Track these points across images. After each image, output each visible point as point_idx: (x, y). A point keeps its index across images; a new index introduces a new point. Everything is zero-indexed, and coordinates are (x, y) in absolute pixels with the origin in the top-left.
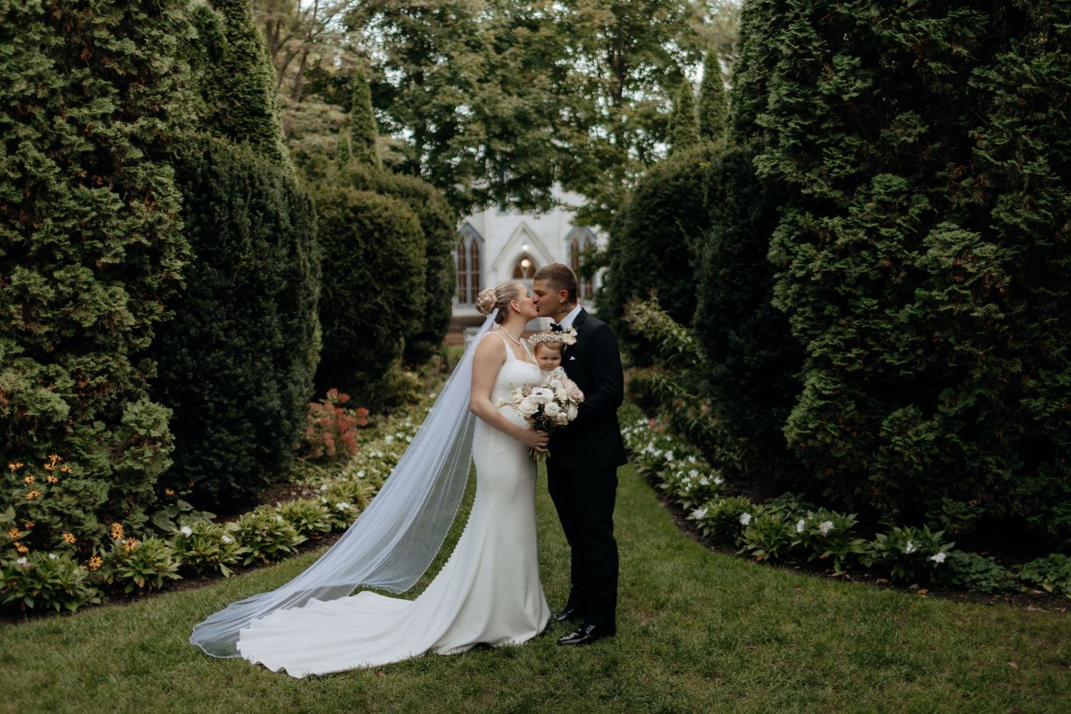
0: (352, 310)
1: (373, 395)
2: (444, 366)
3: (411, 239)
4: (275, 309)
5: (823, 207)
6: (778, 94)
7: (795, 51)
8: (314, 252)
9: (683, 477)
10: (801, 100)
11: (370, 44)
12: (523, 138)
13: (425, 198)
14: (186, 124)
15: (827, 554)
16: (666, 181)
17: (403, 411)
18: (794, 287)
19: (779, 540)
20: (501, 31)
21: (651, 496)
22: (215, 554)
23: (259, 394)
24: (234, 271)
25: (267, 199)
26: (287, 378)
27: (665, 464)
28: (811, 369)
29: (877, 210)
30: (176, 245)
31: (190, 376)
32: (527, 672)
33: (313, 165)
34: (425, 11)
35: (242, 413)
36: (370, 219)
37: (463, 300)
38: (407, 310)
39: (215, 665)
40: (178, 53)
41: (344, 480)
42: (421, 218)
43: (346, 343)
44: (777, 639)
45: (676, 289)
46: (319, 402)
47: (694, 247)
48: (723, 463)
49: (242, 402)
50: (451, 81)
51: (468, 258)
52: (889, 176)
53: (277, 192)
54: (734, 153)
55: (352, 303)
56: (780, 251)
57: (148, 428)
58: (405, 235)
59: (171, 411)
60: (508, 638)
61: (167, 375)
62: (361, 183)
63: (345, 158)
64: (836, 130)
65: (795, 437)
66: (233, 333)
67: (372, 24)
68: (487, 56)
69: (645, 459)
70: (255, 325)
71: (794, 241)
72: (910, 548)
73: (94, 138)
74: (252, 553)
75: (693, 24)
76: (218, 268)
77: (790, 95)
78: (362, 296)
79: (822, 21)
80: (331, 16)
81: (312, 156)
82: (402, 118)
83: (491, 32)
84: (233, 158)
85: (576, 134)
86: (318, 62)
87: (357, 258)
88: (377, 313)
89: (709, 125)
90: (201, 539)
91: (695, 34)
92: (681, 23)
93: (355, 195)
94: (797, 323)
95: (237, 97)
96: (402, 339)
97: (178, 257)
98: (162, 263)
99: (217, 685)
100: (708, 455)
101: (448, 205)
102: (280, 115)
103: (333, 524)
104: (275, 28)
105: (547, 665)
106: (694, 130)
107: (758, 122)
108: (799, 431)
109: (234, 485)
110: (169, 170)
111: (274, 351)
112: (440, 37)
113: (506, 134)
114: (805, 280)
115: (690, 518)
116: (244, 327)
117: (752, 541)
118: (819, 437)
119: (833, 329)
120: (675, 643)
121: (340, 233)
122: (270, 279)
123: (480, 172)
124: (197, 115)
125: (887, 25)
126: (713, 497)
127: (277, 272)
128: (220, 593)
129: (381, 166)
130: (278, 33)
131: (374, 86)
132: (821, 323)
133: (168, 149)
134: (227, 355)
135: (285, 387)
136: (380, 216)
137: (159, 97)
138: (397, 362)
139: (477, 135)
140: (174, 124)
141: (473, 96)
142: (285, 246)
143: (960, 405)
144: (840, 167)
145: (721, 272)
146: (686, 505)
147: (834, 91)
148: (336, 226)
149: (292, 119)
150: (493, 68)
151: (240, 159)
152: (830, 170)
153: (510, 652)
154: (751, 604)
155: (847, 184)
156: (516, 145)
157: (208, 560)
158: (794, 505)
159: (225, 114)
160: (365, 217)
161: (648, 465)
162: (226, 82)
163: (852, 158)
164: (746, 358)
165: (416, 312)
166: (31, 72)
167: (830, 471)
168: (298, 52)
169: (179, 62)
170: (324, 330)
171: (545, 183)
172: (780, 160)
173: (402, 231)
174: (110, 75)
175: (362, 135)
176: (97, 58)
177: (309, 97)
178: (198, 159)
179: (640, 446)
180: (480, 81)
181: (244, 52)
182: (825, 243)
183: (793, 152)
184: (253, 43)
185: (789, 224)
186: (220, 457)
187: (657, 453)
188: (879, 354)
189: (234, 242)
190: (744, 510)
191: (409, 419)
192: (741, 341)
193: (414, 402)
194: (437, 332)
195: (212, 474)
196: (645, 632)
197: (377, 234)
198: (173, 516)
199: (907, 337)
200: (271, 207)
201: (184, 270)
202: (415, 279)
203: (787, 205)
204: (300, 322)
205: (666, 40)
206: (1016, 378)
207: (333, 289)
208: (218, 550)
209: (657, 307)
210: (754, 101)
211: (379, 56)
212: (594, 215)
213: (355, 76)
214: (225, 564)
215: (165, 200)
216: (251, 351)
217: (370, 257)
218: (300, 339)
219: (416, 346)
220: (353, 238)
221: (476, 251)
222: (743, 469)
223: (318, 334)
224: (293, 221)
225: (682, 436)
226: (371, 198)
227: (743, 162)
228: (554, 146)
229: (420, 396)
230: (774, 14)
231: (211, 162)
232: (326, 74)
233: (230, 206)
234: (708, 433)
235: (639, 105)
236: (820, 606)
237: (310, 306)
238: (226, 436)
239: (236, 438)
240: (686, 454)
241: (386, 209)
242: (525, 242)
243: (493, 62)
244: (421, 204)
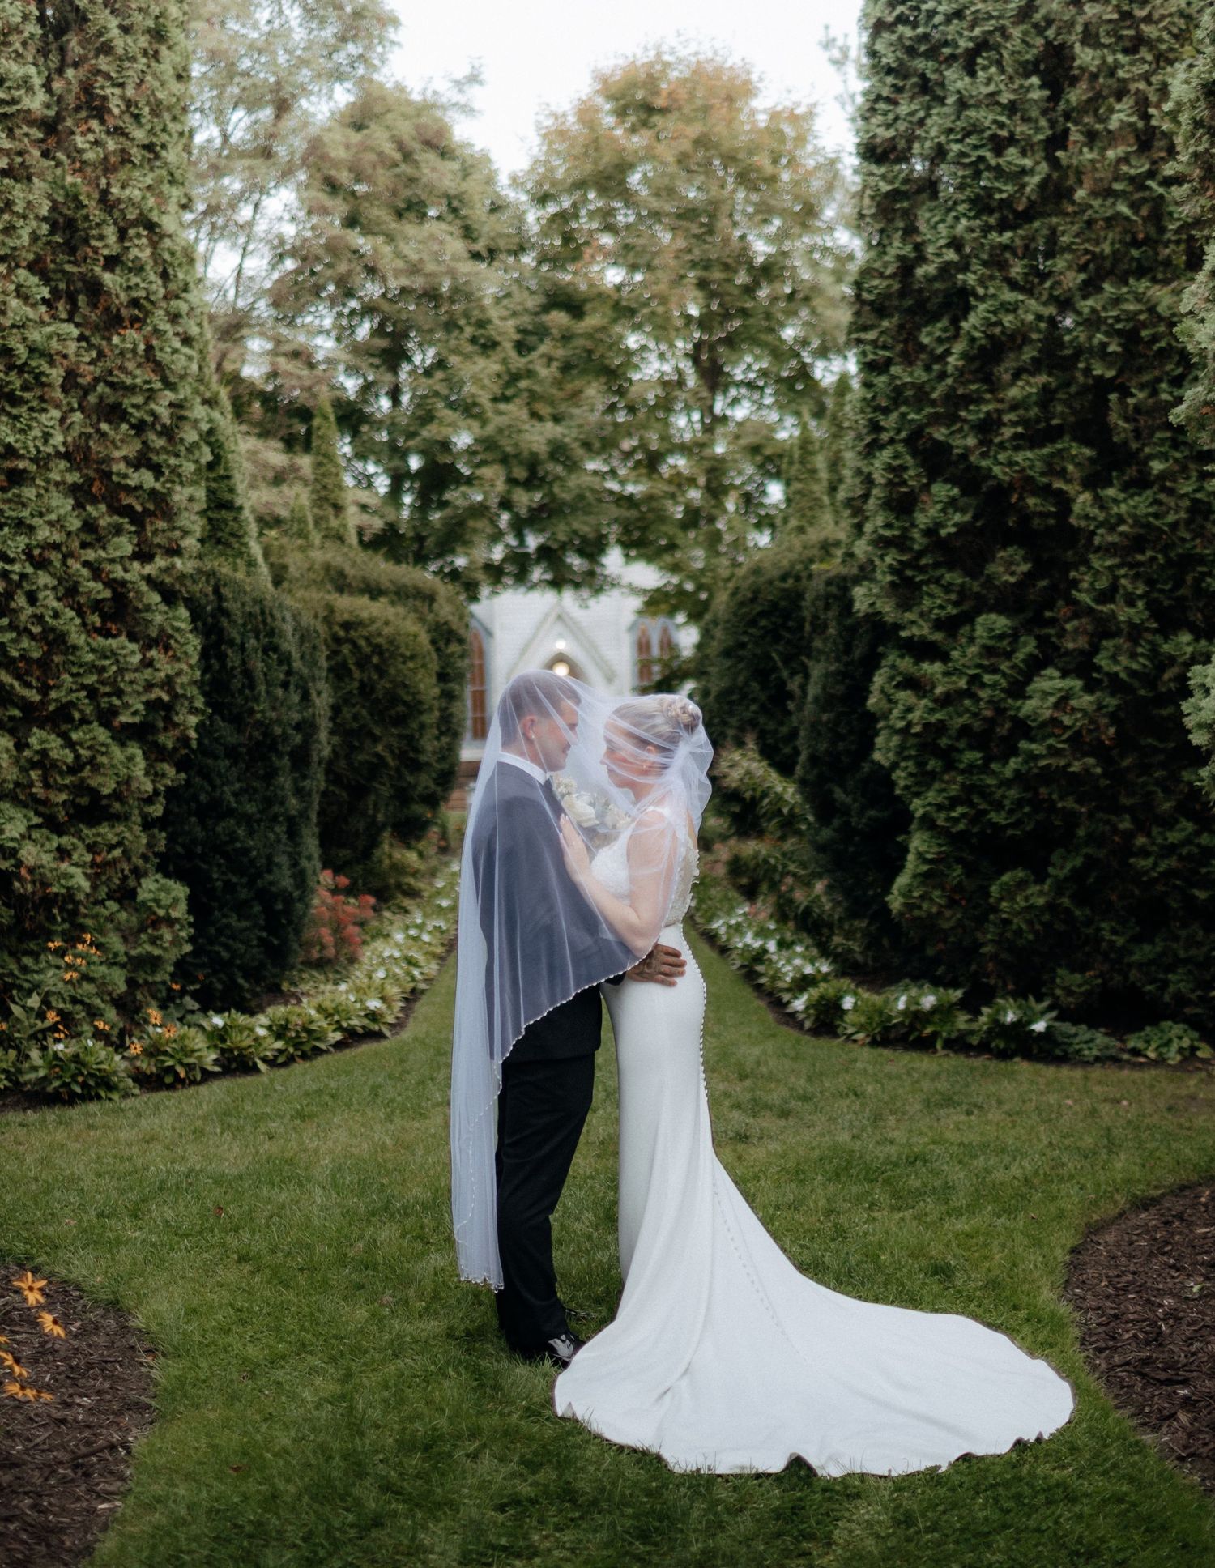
0: (342, 764)
1: (362, 880)
2: (443, 844)
3: (420, 662)
4: (288, 769)
5: (923, 650)
7: (889, 479)
9: (784, 966)
10: (897, 533)
13: (430, 599)
15: (929, 1030)
16: (771, 582)
18: (895, 739)
19: (880, 1020)
20: (526, 320)
21: (748, 993)
22: (249, 1047)
23: (270, 871)
24: (247, 726)
25: (279, 637)
27: (766, 956)
28: (915, 830)
29: (980, 655)
30: (189, 698)
31: (199, 850)
35: (251, 895)
36: (367, 639)
38: (414, 761)
42: (428, 630)
43: (335, 808)
45: (783, 731)
47: (794, 686)
49: (252, 881)
52: (993, 616)
53: (288, 628)
55: (342, 753)
56: (880, 699)
57: (167, 908)
58: (413, 657)
59: (187, 889)
61: (173, 849)
62: (340, 580)
63: (303, 535)
64: (936, 565)
65: (900, 907)
66: (244, 797)
68: (504, 361)
69: (742, 953)
70: (267, 789)
71: (894, 687)
72: (1010, 1017)
73: (111, 583)
74: (286, 1049)
76: (231, 722)
77: (888, 526)
78: (356, 743)
79: (919, 445)
83: (511, 322)
85: (645, 472)
87: (350, 692)
88: (376, 767)
90: (234, 1031)
93: (341, 604)
94: (900, 777)
97: (191, 712)
98: (176, 719)
100: (819, 943)
108: (903, 900)
110: (184, 612)
111: (287, 819)
113: (534, 480)
114: (905, 731)
115: (788, 1010)
116: (255, 791)
117: (853, 1024)
118: (925, 906)
119: (937, 786)
122: (284, 732)
123: (492, 536)
125: (984, 455)
126: (815, 983)
127: (290, 725)
132: (925, 779)
134: (238, 824)
136: (379, 634)
141: (481, 422)
142: (297, 691)
143: (1069, 866)
144: (941, 607)
145: (825, 717)
146: (785, 997)
147: (931, 525)
150: (514, 377)
152: (930, 610)
155: (949, 626)
156: (549, 495)
157: (244, 1053)
160: (361, 636)
161: (745, 959)
163: (953, 597)
164: (853, 819)
165: (426, 763)
166: (53, 517)
167: (941, 946)
172: (877, 597)
173: (407, 653)
174: (127, 512)
175: (326, 499)
176: (113, 494)
178: (207, 594)
179: (736, 938)
180: (495, 400)
182: (924, 690)
183: (890, 589)
185: (890, 667)
186: (226, 947)
187: (757, 944)
188: (985, 812)
189: (247, 692)
190: (847, 993)
192: (848, 800)
193: (413, 893)
194: (440, 792)
197: (375, 660)
198: (199, 1007)
199: (1013, 793)
200: (285, 646)
201: (198, 727)
202: (425, 719)
203: (887, 646)
206: (1129, 836)
208: (252, 1043)
209: (755, 756)
212: (675, 601)
214: (260, 1058)
215: (184, 649)
216: (262, 820)
217: (366, 689)
220: (344, 664)
221: (479, 653)
224: (304, 661)
225: (788, 921)
226: (364, 606)
228: (609, 492)
229: (419, 885)
231: (220, 598)
233: (242, 648)
234: (819, 917)
235: (740, 429)
238: (233, 921)
239: (245, 924)
240: (793, 943)
241: (387, 623)
242: (561, 636)
243: (513, 369)
244: (425, 609)
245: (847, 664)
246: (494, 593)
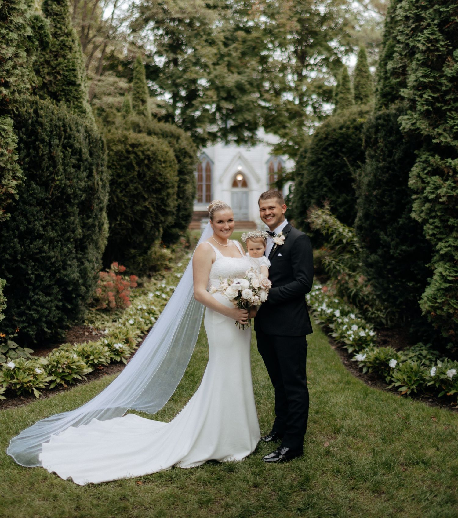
0: (129, 211)
1: (141, 264)
2: (187, 244)
3: (168, 164)
4: (77, 212)
5: (448, 152)
6: (416, 76)
7: (428, 47)
8: (105, 174)
9: (347, 330)
10: (432, 80)
11: (145, 40)
12: (240, 100)
13: (178, 138)
14: (22, 90)
15: (452, 392)
16: (334, 130)
17: (161, 275)
18: (427, 205)
19: (417, 380)
20: (228, 34)
22: (30, 381)
23: (65, 269)
24: (51, 188)
25: (74, 140)
26: (84, 258)
27: (334, 319)
28: (439, 261)
30: (12, 170)
31: (19, 257)
32: (244, 485)
33: (107, 116)
34: (180, 21)
35: (53, 282)
36: (142, 152)
37: (200, 200)
38: (164, 210)
39: (23, 472)
40: (18, 45)
41: (120, 326)
42: (175, 151)
43: (125, 231)
44: (423, 462)
45: (340, 200)
46: (106, 271)
47: (355, 176)
48: (373, 319)
49: (53, 274)
50: (195, 64)
51: (204, 174)
53: (81, 136)
54: (384, 114)
55: (129, 206)
56: (417, 181)
58: (165, 162)
59: (5, 281)
60: (231, 456)
61: (4, 256)
62: (137, 128)
63: (127, 112)
65: (428, 308)
66: (49, 228)
67: (147, 28)
68: (219, 49)
69: (321, 315)
70: (64, 223)
71: (427, 174)
74: (56, 380)
75: (348, 30)
76: (41, 185)
77: (425, 76)
78: (136, 201)
79: (445, 28)
80: (121, 23)
81: (107, 110)
82: (164, 87)
83: (222, 34)
84: (53, 113)
85: (274, 98)
86: (112, 52)
87: (133, 177)
88: (145, 213)
89: (360, 94)
90: (21, 371)
91: (350, 36)
92: (341, 29)
93: (133, 136)
94: (429, 230)
95: (58, 73)
96: (161, 230)
97: (13, 178)
98: (3, 182)
99: (23, 489)
100: (363, 313)
101: (192, 143)
102: (86, 85)
103: (111, 358)
104: (86, 31)
105: (259, 480)
106: (351, 97)
107: (402, 94)
108: (431, 304)
109: (46, 330)
110: (10, 120)
111: (76, 240)
112: (190, 37)
113: (230, 98)
114: (435, 201)
115: (353, 360)
116: (57, 224)
117: (398, 380)
118: (445, 308)
119: (455, 235)
120: (350, 462)
121: (122, 161)
122: (75, 192)
123: (213, 121)
124: (31, 84)
126: (369, 345)
127: (79, 188)
128: (32, 411)
129: (150, 117)
130: (88, 33)
131: (147, 66)
132: (446, 230)
133: (10, 107)
134: (45, 243)
135: (82, 263)
136: (149, 150)
137: (4, 73)
138: (158, 242)
139: (212, 98)
140: (14, 91)
141: (209, 73)
142: (85, 171)
145: (375, 193)
146: (350, 350)
147: (455, 74)
148: (120, 156)
149: (95, 87)
150: (222, 56)
151: (58, 114)
152: (452, 127)
153: (231, 468)
154: (402, 430)
156: (236, 105)
157: (25, 385)
158: (424, 353)
159: (51, 84)
160: (140, 151)
161: (322, 319)
162: (52, 63)
164: (392, 252)
165: (171, 212)
167: (452, 332)
168: (100, 45)
169: (19, 50)
170: (110, 224)
171: (253, 128)
172: (417, 120)
173: (162, 160)
175: (139, 97)
177: (107, 73)
178: (29, 113)
179: (317, 305)
180: (214, 64)
181: (64, 45)
182: (448, 176)
183: (426, 114)
184: (70, 39)
185: (423, 162)
186: (38, 312)
187: (329, 311)
189: (51, 169)
190: (392, 357)
191: (164, 281)
192: (389, 239)
193: (168, 268)
194: (183, 223)
195: (31, 322)
196: (328, 452)
197: (146, 162)
198: (4, 352)
200: (77, 145)
201: (18, 187)
202: (171, 191)
203: (422, 149)
204: (94, 221)
205: (331, 39)
207: (117, 197)
208: (32, 379)
209: (329, 213)
210: (398, 80)
211: (151, 48)
212: (285, 149)
213: (135, 60)
214: (36, 388)
215: (6, 140)
216: (60, 240)
217: (141, 176)
218: (93, 232)
219: (170, 231)
220: (131, 164)
221: (209, 170)
222: (387, 323)
223: (106, 226)
224: (91, 154)
225: (345, 298)
226: (143, 138)
227: (390, 120)
228: (259, 105)
229: (172, 265)
230: (413, 23)
231: (38, 115)
232: (117, 59)
233: (50, 145)
234: (363, 298)
235: (314, 80)
236: (451, 434)
237: (101, 210)
238: (42, 297)
239: (49, 298)
240: (349, 312)
241: (153, 145)
242: (240, 164)
243: (222, 52)
244: (175, 142)
245: (390, 163)
246: (213, 144)
